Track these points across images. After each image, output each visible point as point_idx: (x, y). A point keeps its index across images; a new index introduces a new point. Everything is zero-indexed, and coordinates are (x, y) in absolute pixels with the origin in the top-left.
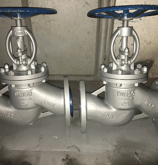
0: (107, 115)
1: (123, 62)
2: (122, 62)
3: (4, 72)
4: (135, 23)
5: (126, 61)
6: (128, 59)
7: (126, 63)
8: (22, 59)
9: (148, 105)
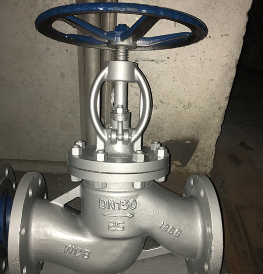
1: (114, 136)
4: (157, 65)
5: (120, 132)
6: (123, 131)
7: (120, 137)
9: (166, 229)
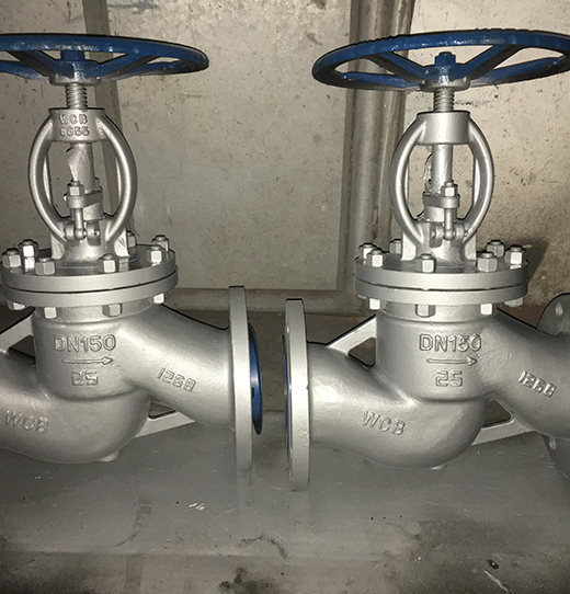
0: (386, 422)
1: (439, 233)
2: (435, 231)
3: (19, 264)
4: (476, 110)
5: (448, 227)
6: (453, 224)
7: (449, 234)
8: (83, 221)
9: (530, 384)
